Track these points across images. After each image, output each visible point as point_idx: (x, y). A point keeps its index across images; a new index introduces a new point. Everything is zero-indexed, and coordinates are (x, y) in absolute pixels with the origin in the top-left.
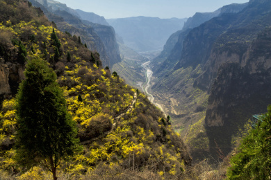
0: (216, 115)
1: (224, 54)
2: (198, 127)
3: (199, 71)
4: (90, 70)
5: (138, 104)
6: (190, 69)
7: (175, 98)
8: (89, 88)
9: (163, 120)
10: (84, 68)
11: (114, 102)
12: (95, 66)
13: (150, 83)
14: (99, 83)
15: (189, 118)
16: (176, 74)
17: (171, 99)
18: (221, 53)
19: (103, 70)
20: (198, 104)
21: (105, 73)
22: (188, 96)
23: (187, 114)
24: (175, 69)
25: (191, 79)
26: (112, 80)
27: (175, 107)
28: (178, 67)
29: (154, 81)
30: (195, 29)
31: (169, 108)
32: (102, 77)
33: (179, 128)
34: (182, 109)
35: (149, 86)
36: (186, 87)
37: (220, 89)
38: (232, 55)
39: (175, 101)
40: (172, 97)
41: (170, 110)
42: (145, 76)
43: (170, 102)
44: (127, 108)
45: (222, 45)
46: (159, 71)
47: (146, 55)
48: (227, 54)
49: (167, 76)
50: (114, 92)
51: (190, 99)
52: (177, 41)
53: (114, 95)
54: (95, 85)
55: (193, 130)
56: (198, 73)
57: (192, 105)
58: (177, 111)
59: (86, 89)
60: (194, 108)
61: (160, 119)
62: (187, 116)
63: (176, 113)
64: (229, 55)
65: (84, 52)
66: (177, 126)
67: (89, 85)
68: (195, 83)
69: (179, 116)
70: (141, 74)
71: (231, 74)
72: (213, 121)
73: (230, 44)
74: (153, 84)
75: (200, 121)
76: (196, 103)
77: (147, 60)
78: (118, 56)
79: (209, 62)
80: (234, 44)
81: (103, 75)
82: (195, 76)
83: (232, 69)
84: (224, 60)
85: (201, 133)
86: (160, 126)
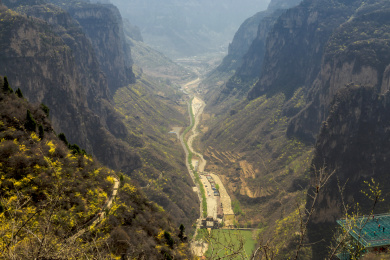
0: (329, 199)
1: (348, 67)
2: (290, 226)
3: (300, 101)
4: (23, 148)
5: (115, 207)
6: (280, 97)
7: (249, 161)
8: (17, 183)
9: (166, 236)
10: (10, 142)
11: (66, 208)
12: (34, 136)
13: (199, 128)
14: (39, 172)
15: (277, 205)
16: (253, 108)
17: (242, 164)
18: (340, 65)
19: (50, 144)
20: (297, 174)
21: (52, 150)
22: (275, 156)
23: (273, 196)
24: (251, 98)
25: (284, 120)
26: (66, 164)
27: (250, 181)
28: (256, 93)
29: (206, 123)
30: (289, 11)
31: (237, 183)
32: (47, 159)
33: (255, 226)
34: (264, 185)
35: (195, 134)
36: (272, 138)
37: (334, 144)
38: (363, 68)
39: (250, 167)
40: (243, 159)
41: (239, 188)
42: (188, 113)
43: (238, 169)
44: (92, 218)
45: (343, 49)
46: (217, 102)
47: (191, 64)
48: (351, 67)
49: (233, 113)
50: (68, 189)
51: (280, 163)
52: (255, 36)
53: (67, 193)
54: (30, 177)
55: (281, 232)
56: (298, 105)
57: (283, 176)
58: (253, 191)
59: (11, 187)
60: (288, 183)
61: (162, 233)
62: (273, 201)
63: (250, 194)
64: (357, 70)
65: (13, 109)
66: (252, 222)
67: (18, 178)
68: (291, 127)
69: (256, 201)
70: (179, 109)
71: (358, 112)
72: (322, 212)
73: (358, 47)
74: (206, 129)
75: (297, 212)
76: (291, 171)
77: (194, 76)
78: (129, 71)
79: (317, 82)
80: (366, 45)
81: (49, 155)
82: (290, 112)
83: (360, 100)
84: (348, 79)
85: (298, 238)
86: (158, 247)
